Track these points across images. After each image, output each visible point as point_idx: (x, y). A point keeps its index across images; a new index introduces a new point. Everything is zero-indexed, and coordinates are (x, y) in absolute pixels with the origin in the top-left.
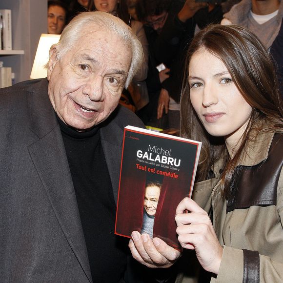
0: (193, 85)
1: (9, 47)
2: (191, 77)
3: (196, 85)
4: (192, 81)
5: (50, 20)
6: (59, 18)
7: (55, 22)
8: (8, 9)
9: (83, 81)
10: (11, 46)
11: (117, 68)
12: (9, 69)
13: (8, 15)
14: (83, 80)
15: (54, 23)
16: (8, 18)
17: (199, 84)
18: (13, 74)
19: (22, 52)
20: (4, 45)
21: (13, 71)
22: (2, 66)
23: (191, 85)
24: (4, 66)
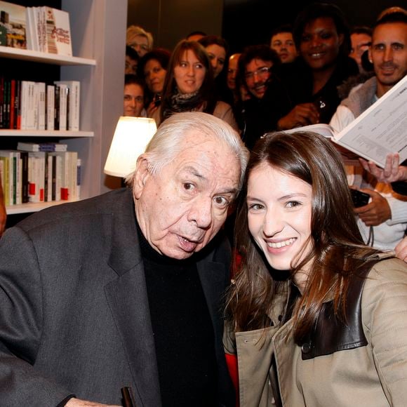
0: (252, 207)
1: (76, 128)
2: (249, 197)
3: (255, 207)
4: (250, 202)
5: (127, 103)
6: (138, 98)
7: (134, 105)
8: (76, 80)
9: (187, 206)
10: (78, 126)
11: (228, 186)
12: (75, 154)
13: (76, 88)
14: (186, 203)
15: (132, 107)
16: (76, 92)
17: (260, 207)
18: (79, 160)
19: (91, 134)
20: (70, 125)
21: (79, 157)
22: (65, 150)
23: (249, 207)
24: (69, 150)
